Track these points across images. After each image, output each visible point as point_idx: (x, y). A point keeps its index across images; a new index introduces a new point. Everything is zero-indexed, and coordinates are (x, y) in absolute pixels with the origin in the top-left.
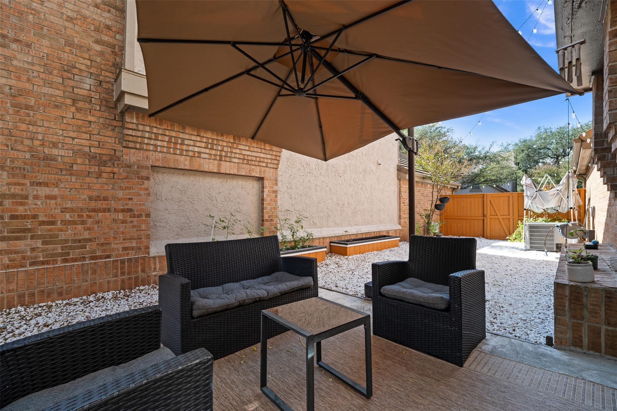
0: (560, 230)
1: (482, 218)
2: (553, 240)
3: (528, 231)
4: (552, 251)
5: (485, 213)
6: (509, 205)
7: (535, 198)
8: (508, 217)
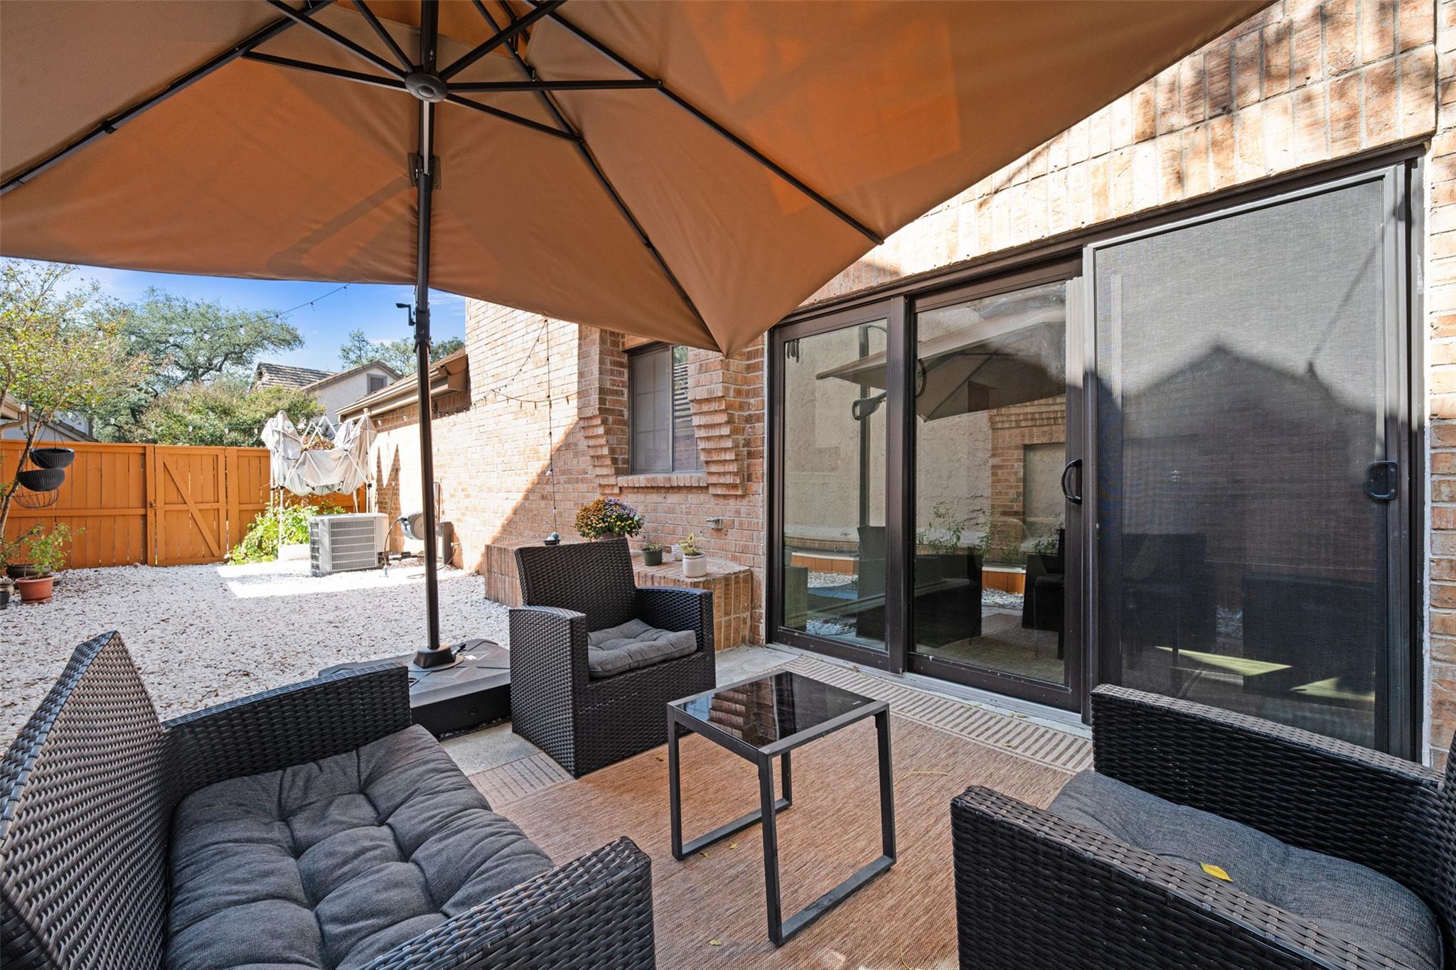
0: (409, 527)
1: (142, 511)
2: (372, 547)
3: (327, 535)
4: (372, 569)
5: (150, 498)
6: (216, 476)
7: (303, 463)
8: (215, 506)
